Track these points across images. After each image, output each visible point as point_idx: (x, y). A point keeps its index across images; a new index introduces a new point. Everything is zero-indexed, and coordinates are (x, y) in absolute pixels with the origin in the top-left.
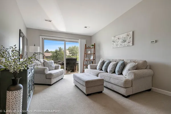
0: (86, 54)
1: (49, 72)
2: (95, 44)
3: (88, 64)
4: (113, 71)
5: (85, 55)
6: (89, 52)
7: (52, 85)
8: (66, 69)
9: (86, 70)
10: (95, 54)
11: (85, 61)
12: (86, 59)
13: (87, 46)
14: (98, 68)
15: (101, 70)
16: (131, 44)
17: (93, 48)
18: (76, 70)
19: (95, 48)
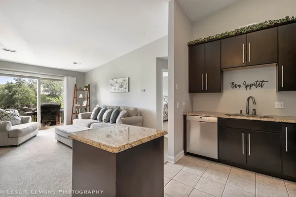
0: (76, 97)
1: (13, 128)
2: (89, 85)
3: (78, 111)
4: (108, 120)
5: (75, 99)
6: (81, 96)
7: (19, 145)
8: (41, 122)
9: (75, 121)
10: (89, 98)
11: (74, 108)
12: (75, 105)
13: (78, 87)
14: (92, 117)
15: (96, 119)
16: (127, 90)
17: (86, 90)
18: (59, 121)
19: (89, 90)
